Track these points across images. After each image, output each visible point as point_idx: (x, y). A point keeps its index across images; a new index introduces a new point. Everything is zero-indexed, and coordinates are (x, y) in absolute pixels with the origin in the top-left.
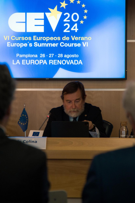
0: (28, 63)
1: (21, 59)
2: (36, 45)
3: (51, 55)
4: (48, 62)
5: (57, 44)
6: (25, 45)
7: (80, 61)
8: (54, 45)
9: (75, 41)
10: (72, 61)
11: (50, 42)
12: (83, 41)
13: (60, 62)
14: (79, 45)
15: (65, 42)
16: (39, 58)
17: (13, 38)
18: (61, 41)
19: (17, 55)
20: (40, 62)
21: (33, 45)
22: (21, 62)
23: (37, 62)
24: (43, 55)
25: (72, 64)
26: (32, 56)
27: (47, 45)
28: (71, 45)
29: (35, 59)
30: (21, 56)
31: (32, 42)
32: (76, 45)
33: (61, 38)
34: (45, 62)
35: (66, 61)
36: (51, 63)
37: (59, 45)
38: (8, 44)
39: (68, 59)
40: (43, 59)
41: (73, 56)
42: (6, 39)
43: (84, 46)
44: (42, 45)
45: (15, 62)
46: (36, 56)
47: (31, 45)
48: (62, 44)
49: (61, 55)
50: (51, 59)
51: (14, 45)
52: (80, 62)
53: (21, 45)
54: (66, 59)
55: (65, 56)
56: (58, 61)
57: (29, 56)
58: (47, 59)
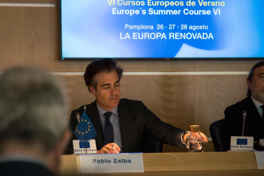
0: (141, 37)
1: (131, 32)
2: (151, 12)
3: (172, 27)
4: (167, 36)
5: (179, 11)
6: (137, 12)
7: (211, 34)
8: (175, 12)
9: (203, 8)
10: (199, 34)
11: (170, 8)
12: (214, 7)
13: (185, 36)
14: (208, 12)
15: (191, 8)
16: (155, 30)
17: (120, 2)
18: (185, 6)
19: (127, 26)
20: (157, 36)
21: (147, 12)
22: (131, 36)
23: (153, 36)
24: (161, 27)
25: (199, 38)
26: (147, 27)
27: (166, 12)
28: (198, 13)
29: (150, 31)
30: (131, 27)
31: (146, 7)
32: (204, 13)
33: (185, 3)
34: (164, 36)
35: (192, 35)
36: (172, 38)
37: (182, 13)
38: (113, 11)
39: (194, 32)
40: (161, 31)
41: (201, 27)
42: (110, 4)
43: (216, 13)
44: (159, 12)
45: (124, 36)
46: (152, 27)
47: (144, 12)
48: (186, 12)
49: (184, 27)
50: (172, 31)
51: (122, 12)
52: (211, 36)
53: (131, 12)
54: (191, 31)
55: (191, 27)
56: (181, 34)
57: (142, 27)
58: (167, 31)
